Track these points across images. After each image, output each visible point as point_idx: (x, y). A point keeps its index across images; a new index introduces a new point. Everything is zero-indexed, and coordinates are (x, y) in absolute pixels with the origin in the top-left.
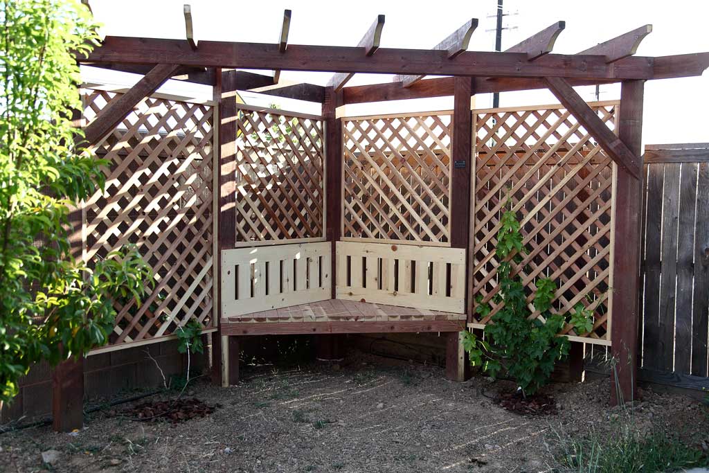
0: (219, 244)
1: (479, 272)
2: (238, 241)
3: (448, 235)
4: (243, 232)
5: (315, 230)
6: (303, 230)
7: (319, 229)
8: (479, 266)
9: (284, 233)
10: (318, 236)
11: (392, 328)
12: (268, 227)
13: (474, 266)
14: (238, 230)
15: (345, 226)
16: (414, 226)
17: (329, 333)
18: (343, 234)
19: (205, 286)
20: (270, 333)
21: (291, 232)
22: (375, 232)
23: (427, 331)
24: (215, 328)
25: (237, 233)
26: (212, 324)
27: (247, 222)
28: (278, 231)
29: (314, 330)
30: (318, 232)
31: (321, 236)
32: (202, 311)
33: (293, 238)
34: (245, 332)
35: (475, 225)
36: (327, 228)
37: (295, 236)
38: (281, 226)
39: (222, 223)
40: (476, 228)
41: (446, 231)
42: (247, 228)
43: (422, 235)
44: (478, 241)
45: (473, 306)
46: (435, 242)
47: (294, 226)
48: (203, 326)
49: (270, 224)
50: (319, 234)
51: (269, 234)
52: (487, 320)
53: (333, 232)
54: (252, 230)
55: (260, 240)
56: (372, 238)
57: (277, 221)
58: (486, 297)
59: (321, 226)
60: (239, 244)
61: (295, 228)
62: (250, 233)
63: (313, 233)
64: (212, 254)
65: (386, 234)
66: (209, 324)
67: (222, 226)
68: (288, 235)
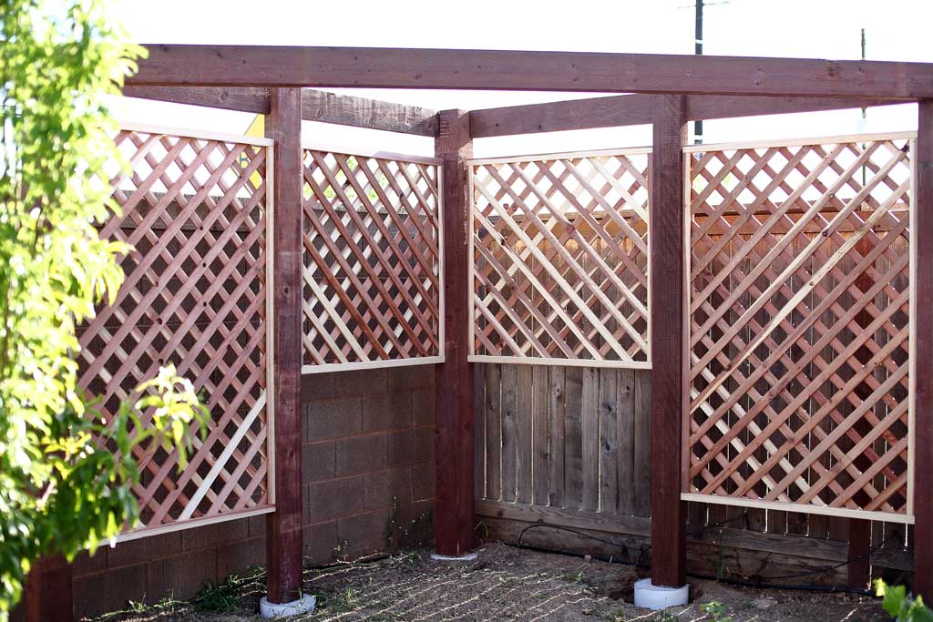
0: (276, 370)
1: (699, 409)
2: (305, 363)
3: (648, 351)
4: (313, 349)
5: (427, 345)
6: (408, 345)
7: (433, 343)
8: (699, 399)
9: (378, 349)
10: (430, 355)
12: (352, 340)
13: (691, 400)
14: (305, 346)
15: (476, 337)
16: (591, 336)
18: (472, 350)
19: (254, 439)
21: (388, 348)
22: (526, 347)
24: (273, 506)
25: (304, 351)
26: (267, 499)
27: (318, 332)
28: (368, 347)
30: (431, 346)
31: (437, 354)
32: (251, 478)
33: (392, 358)
35: (692, 333)
36: (446, 340)
37: (394, 354)
38: (373, 338)
39: (281, 335)
40: (694, 337)
41: (644, 343)
42: (319, 342)
43: (604, 350)
44: (696, 359)
45: (691, 465)
46: (626, 361)
47: (393, 339)
48: (252, 503)
49: (355, 336)
50: (433, 351)
51: (354, 352)
52: (714, 487)
53: (456, 347)
54: (328, 345)
55: (340, 362)
56: (521, 357)
57: (366, 331)
58: (712, 450)
59: (437, 337)
60: (307, 369)
61: (395, 342)
62: (324, 351)
63: (423, 350)
64: (265, 385)
65: (544, 350)
66: (263, 500)
67: (281, 340)
68: (384, 353)
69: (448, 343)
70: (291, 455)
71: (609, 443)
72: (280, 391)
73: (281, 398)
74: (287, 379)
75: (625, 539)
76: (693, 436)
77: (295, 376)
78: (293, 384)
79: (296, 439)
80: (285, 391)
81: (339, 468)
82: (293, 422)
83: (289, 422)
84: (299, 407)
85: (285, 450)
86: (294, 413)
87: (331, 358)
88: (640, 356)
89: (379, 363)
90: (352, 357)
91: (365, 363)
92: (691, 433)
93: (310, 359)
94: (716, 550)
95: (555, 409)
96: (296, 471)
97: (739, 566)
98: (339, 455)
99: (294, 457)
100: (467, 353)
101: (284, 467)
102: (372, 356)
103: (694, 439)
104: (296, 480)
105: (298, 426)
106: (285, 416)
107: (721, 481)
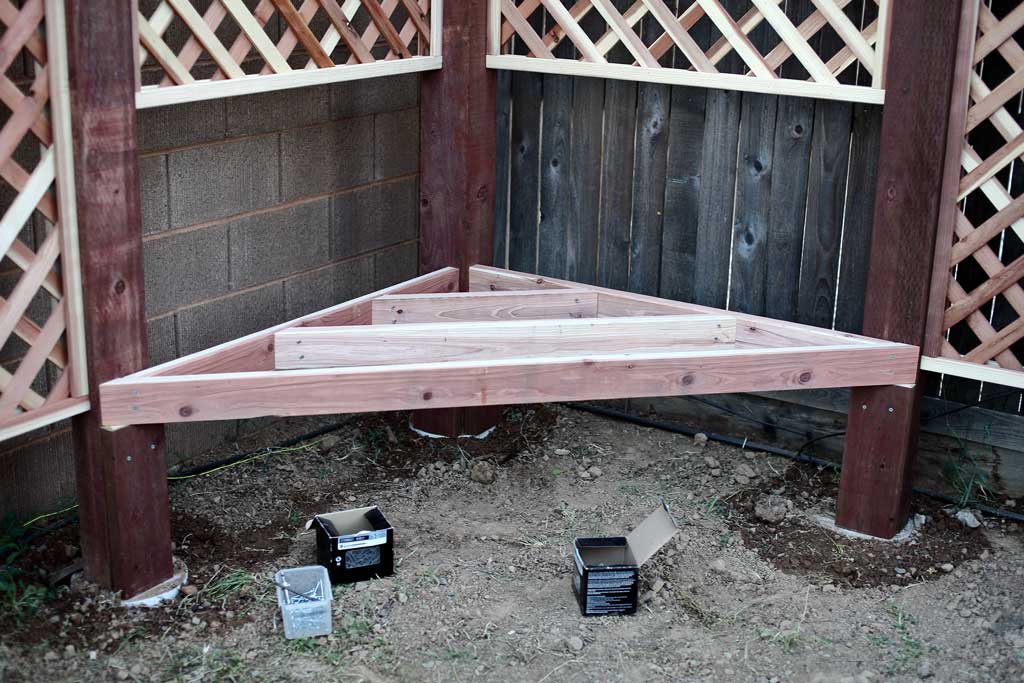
0: (75, 102)
1: (978, 192)
2: (144, 83)
3: (875, 64)
4: (163, 51)
5: (407, 34)
6: (371, 35)
7: (418, 30)
8: (979, 173)
9: (308, 45)
10: (414, 53)
11: (688, 380)
12: (252, 27)
13: (964, 173)
14: (143, 43)
15: (503, 18)
16: (748, 27)
17: (479, 403)
18: (496, 44)
19: (29, 259)
20: (275, 413)
21: (329, 42)
22: (608, 42)
23: (799, 387)
24: (82, 399)
25: (141, 56)
26: (69, 387)
27: (176, 13)
28: (288, 41)
29: (427, 396)
30: (415, 38)
31: (426, 51)
32: (28, 346)
33: (337, 62)
34: (186, 411)
35: (980, 34)
36: (445, 25)
37: (343, 53)
38: (299, 23)
39: (81, 22)
40: (983, 40)
41: (868, 47)
42: (178, 35)
43: (777, 57)
44: (982, 89)
45: (948, 303)
46: (823, 83)
47: (340, 24)
48: (35, 400)
49: (260, 20)
50: (419, 46)
51: (258, 54)
52: (994, 351)
53: (466, 38)
54: (198, 40)
55: (227, 78)
56: (595, 63)
57: (282, 8)
58: (997, 277)
59: (427, 17)
60: (149, 97)
61: (344, 30)
62: (191, 53)
63: (400, 44)
64: (50, 138)
65: (646, 51)
66: (59, 388)
67: (81, 32)
68: (322, 53)
69: (450, 29)
70: (120, 288)
71: (751, 230)
72: (86, 150)
73: (87, 167)
74: (101, 123)
75: (771, 408)
76: (960, 246)
77: (119, 115)
78: (118, 132)
79: (130, 253)
80: (97, 150)
81: (236, 272)
82: (120, 216)
83: (110, 217)
84: (133, 184)
85: (105, 281)
86: (121, 197)
87: (206, 67)
88: (855, 75)
89: (312, 75)
90: (254, 63)
91: (282, 77)
92: (956, 239)
93: (156, 73)
94: (954, 445)
95: (646, 160)
96: (133, 322)
97: (997, 477)
98: (235, 249)
99: (127, 292)
100: (486, 50)
101: (105, 317)
102: (297, 60)
103: (960, 252)
104: (134, 339)
105: (135, 223)
106: (100, 206)
107: (1010, 341)
